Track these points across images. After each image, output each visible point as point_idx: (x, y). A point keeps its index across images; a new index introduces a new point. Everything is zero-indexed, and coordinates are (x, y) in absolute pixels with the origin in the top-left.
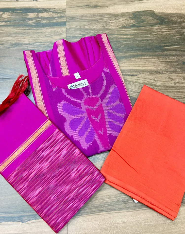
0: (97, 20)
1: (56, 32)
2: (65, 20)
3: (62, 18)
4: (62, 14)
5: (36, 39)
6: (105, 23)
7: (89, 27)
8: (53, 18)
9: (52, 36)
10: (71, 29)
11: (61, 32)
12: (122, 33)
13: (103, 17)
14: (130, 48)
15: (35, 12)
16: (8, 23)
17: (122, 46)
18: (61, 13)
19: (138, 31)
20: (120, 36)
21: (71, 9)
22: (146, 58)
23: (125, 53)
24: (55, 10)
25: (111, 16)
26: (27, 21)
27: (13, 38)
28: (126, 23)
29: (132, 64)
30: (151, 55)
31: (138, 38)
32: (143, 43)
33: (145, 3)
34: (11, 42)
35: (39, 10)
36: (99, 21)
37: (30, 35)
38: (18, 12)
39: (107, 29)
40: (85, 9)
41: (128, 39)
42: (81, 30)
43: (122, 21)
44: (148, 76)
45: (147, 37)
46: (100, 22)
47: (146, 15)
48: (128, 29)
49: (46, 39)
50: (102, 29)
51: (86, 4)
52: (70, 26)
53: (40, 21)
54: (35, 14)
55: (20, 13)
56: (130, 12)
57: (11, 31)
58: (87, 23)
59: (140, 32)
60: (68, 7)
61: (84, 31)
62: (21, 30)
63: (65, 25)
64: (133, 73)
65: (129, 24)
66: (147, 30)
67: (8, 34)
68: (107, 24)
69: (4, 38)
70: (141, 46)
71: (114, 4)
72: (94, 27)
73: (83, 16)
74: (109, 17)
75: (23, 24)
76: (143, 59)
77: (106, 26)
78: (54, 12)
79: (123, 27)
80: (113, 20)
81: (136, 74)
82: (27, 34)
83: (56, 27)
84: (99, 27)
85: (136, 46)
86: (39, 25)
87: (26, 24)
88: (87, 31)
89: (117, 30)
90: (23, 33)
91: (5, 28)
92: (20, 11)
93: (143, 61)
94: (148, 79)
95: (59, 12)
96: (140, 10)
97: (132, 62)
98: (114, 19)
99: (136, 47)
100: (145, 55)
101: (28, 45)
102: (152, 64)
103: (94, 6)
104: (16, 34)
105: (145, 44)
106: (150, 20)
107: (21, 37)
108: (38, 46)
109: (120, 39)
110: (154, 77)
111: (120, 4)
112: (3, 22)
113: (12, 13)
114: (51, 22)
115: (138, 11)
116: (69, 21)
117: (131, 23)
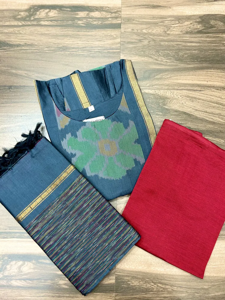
0: (158, 23)
1: (109, 35)
2: (120, 22)
3: (116, 19)
4: (116, 15)
5: (86, 43)
6: (167, 27)
7: (147, 31)
8: (106, 18)
9: (105, 40)
10: (126, 33)
11: (115, 36)
12: (186, 39)
13: (164, 20)
14: (194, 58)
15: (86, 11)
16: (55, 23)
17: (185, 56)
18: (115, 12)
19: (205, 38)
20: (184, 44)
21: (127, 8)
22: (213, 72)
23: (189, 64)
24: (109, 9)
25: (173, 19)
26: (76, 21)
27: (60, 41)
28: (191, 28)
29: (196, 77)
30: (219, 68)
31: (204, 47)
32: (211, 54)
33: (215, 5)
34: (58, 45)
35: (90, 8)
36: (159, 24)
37: (79, 38)
38: (66, 10)
39: (169, 34)
40: (144, 9)
41: (193, 48)
42: (138, 34)
43: (188, 26)
44: (213, 93)
45: (215, 46)
46: (161, 25)
47: (216, 20)
48: (193, 36)
49: (97, 43)
50: (163, 34)
51: (145, 4)
52: (125, 29)
53: (91, 22)
54: (85, 13)
55: (68, 11)
56: (197, 15)
57: (58, 32)
58: (146, 26)
59: (208, 39)
60: (123, 6)
61: (141, 36)
62: (70, 31)
63: (119, 28)
64: (196, 88)
65: (194, 30)
66: (216, 37)
67: (55, 36)
68: (168, 28)
69: (50, 40)
70: (208, 56)
71: (178, 5)
72: (153, 31)
73: (142, 17)
74: (171, 20)
75: (71, 24)
76: (209, 72)
77: (168, 31)
78: (106, 11)
79: (187, 33)
80: (175, 24)
81: (199, 89)
82: (76, 37)
83: (109, 30)
84: (160, 31)
85: (202, 56)
86: (89, 26)
87: (75, 25)
88: (145, 36)
89: (180, 36)
90: (71, 35)
91: (51, 28)
92: (69, 9)
93: (209, 75)
94: (214, 96)
95: (113, 11)
96: (209, 13)
97: (195, 75)
98: (177, 22)
99: (201, 58)
100: (212, 67)
101: (77, 50)
102: (220, 79)
103: (154, 6)
104: (63, 36)
105: (212, 55)
106: (220, 26)
107: (69, 39)
108: (88, 51)
109: (184, 47)
110: (220, 94)
111: (185, 5)
112: (49, 21)
113: (60, 11)
114: (104, 23)
115: (206, 15)
116: (124, 23)
117: (197, 29)
